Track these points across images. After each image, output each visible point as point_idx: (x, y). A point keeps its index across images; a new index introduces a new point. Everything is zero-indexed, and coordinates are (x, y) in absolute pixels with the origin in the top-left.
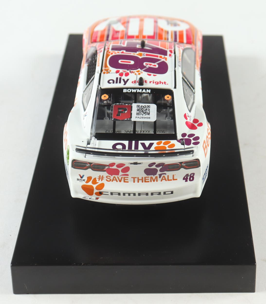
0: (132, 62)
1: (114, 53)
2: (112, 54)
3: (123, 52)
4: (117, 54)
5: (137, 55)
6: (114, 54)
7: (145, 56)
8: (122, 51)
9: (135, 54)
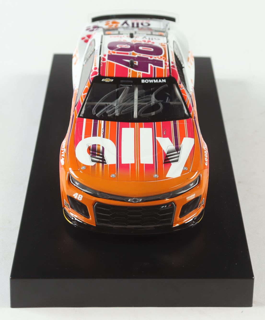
0: (141, 48)
1: (160, 58)
2: (161, 57)
3: (151, 57)
4: (156, 56)
5: (137, 54)
6: (159, 56)
7: (129, 52)
8: (152, 59)
9: (139, 55)
